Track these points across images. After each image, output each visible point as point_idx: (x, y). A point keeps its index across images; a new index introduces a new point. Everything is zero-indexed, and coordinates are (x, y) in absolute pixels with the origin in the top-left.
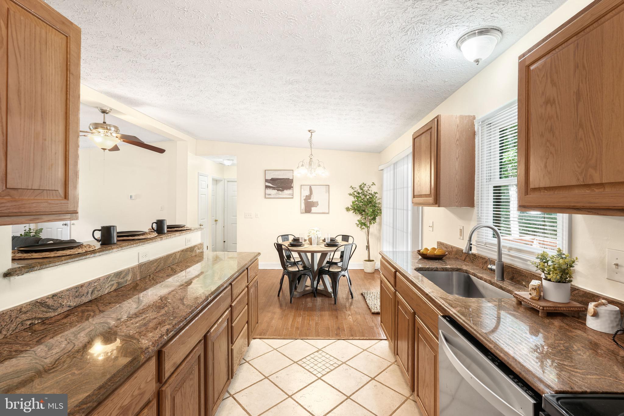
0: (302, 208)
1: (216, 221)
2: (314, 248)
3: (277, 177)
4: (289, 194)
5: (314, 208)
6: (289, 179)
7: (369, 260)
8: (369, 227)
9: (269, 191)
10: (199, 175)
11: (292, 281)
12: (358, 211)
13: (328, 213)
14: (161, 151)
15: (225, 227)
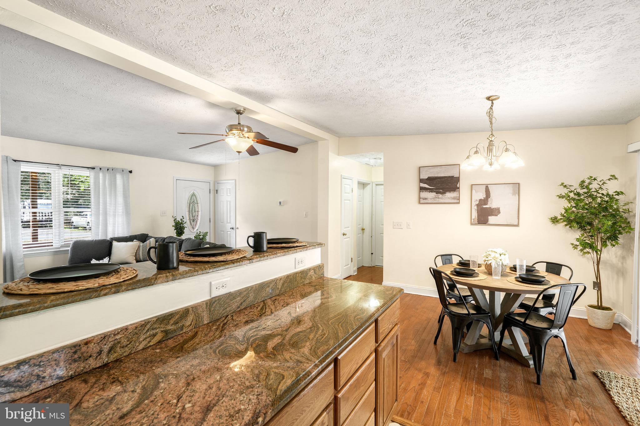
0: (473, 217)
1: (363, 229)
2: (496, 281)
3: (436, 176)
4: (454, 198)
5: (493, 217)
6: (453, 177)
7: (600, 307)
8: (601, 251)
9: (425, 194)
10: (342, 178)
11: (457, 328)
12: (578, 223)
13: (517, 225)
14: (294, 150)
15: (373, 237)
